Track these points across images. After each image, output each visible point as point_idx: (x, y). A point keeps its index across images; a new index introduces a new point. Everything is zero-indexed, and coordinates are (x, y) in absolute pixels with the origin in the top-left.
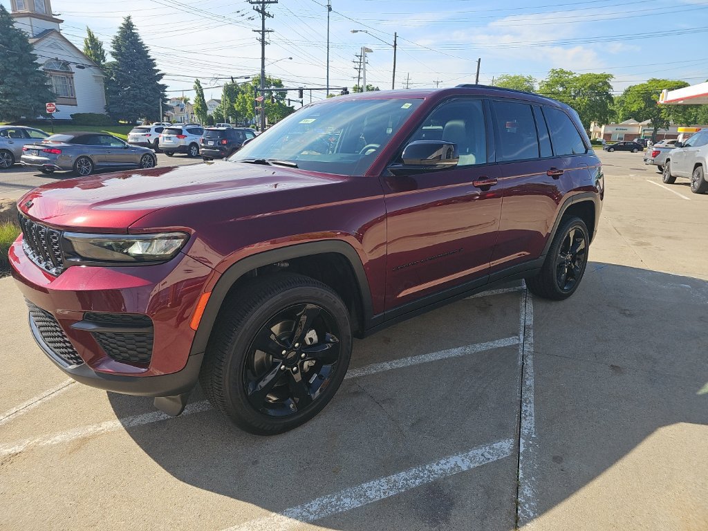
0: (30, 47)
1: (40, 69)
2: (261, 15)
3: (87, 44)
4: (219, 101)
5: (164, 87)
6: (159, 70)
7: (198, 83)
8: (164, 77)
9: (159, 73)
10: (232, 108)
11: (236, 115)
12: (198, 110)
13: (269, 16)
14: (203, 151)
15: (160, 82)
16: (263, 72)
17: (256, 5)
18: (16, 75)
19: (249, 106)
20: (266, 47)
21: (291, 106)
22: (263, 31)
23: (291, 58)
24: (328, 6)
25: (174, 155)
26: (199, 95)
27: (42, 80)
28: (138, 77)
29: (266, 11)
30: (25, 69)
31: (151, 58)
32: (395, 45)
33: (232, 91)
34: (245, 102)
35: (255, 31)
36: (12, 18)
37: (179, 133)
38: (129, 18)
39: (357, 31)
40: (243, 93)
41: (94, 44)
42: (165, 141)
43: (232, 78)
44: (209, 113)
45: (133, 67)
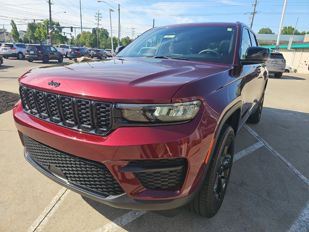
4: (25, 32)
7: (13, 22)
10: (33, 35)
11: (36, 39)
12: (13, 35)
14: (27, 56)
16: (50, 18)
19: (42, 35)
20: (51, 5)
21: (65, 36)
23: (65, 12)
25: (9, 58)
26: (14, 28)
32: (119, 10)
33: (32, 27)
34: (40, 32)
37: (11, 46)
39: (100, 2)
40: (39, 28)
42: (3, 50)
43: (34, 20)
44: (20, 37)
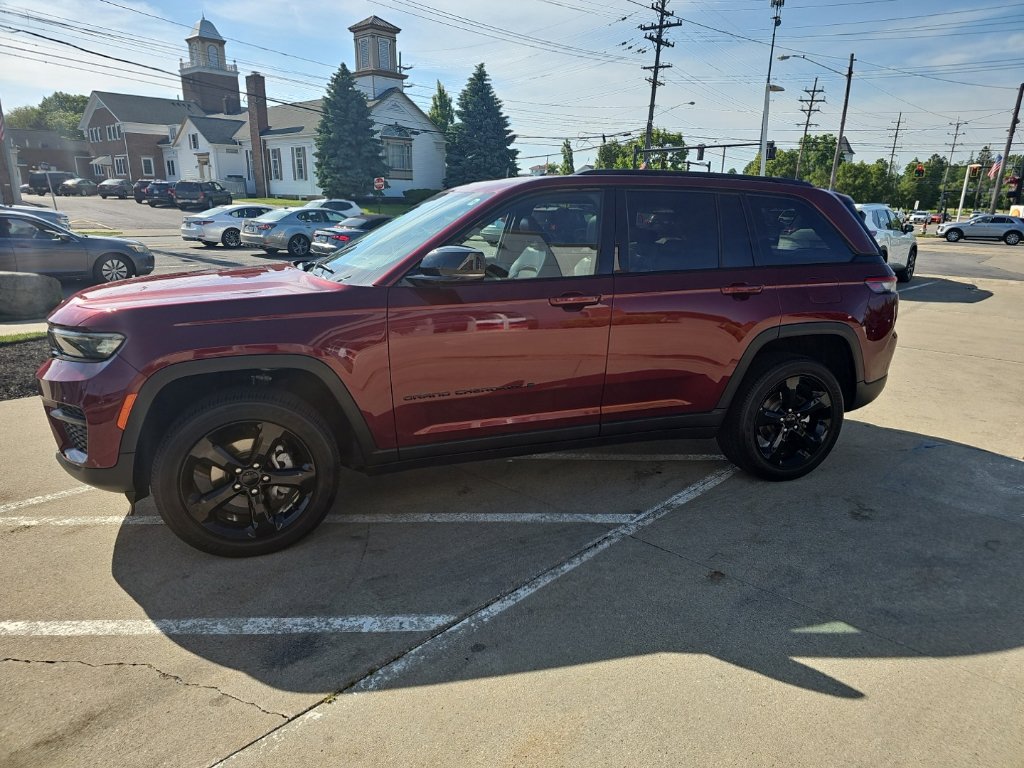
0: (368, 111)
1: (377, 136)
2: (656, 44)
3: (435, 103)
5: (515, 152)
6: (510, 131)
8: (517, 140)
9: (511, 134)
13: (668, 44)
15: (510, 147)
16: (650, 125)
17: (648, 32)
18: (350, 145)
22: (657, 67)
23: (692, 103)
24: (776, 18)
26: (566, 161)
27: (376, 150)
28: (485, 142)
29: (664, 38)
30: (360, 138)
31: (503, 116)
32: (850, 72)
33: (609, 153)
35: (645, 68)
36: (352, 78)
38: (482, 65)
40: (625, 155)
41: (442, 100)
43: (604, 137)
45: (480, 129)
